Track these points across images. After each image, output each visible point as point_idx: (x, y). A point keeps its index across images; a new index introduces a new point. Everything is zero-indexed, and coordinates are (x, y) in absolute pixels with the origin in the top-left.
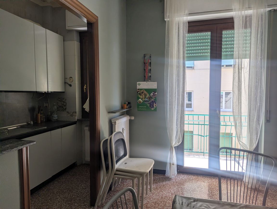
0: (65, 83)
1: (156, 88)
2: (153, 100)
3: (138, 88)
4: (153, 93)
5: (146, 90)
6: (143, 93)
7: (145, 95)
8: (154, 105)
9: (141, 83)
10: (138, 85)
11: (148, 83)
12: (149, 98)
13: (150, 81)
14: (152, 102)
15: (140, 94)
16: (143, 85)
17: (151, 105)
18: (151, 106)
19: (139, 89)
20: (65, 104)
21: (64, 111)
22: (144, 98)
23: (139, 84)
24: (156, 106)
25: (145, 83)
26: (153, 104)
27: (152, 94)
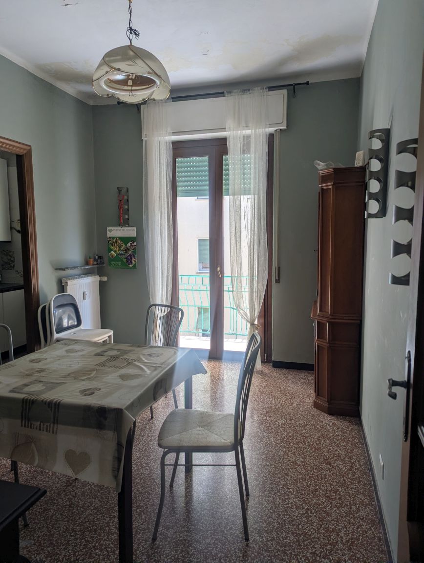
0: (11, 228)
1: (135, 236)
2: (130, 252)
3: (108, 236)
4: (131, 243)
5: (121, 238)
6: (116, 242)
7: (120, 246)
8: (133, 259)
9: (113, 228)
10: (108, 232)
11: (124, 228)
12: (126, 250)
13: (127, 226)
14: (130, 255)
15: (112, 245)
16: (116, 232)
17: (129, 260)
18: (128, 262)
19: (110, 238)
20: (12, 259)
21: (11, 269)
22: (118, 250)
23: (111, 230)
24: (135, 261)
25: (119, 228)
26: (131, 259)
27: (129, 245)
